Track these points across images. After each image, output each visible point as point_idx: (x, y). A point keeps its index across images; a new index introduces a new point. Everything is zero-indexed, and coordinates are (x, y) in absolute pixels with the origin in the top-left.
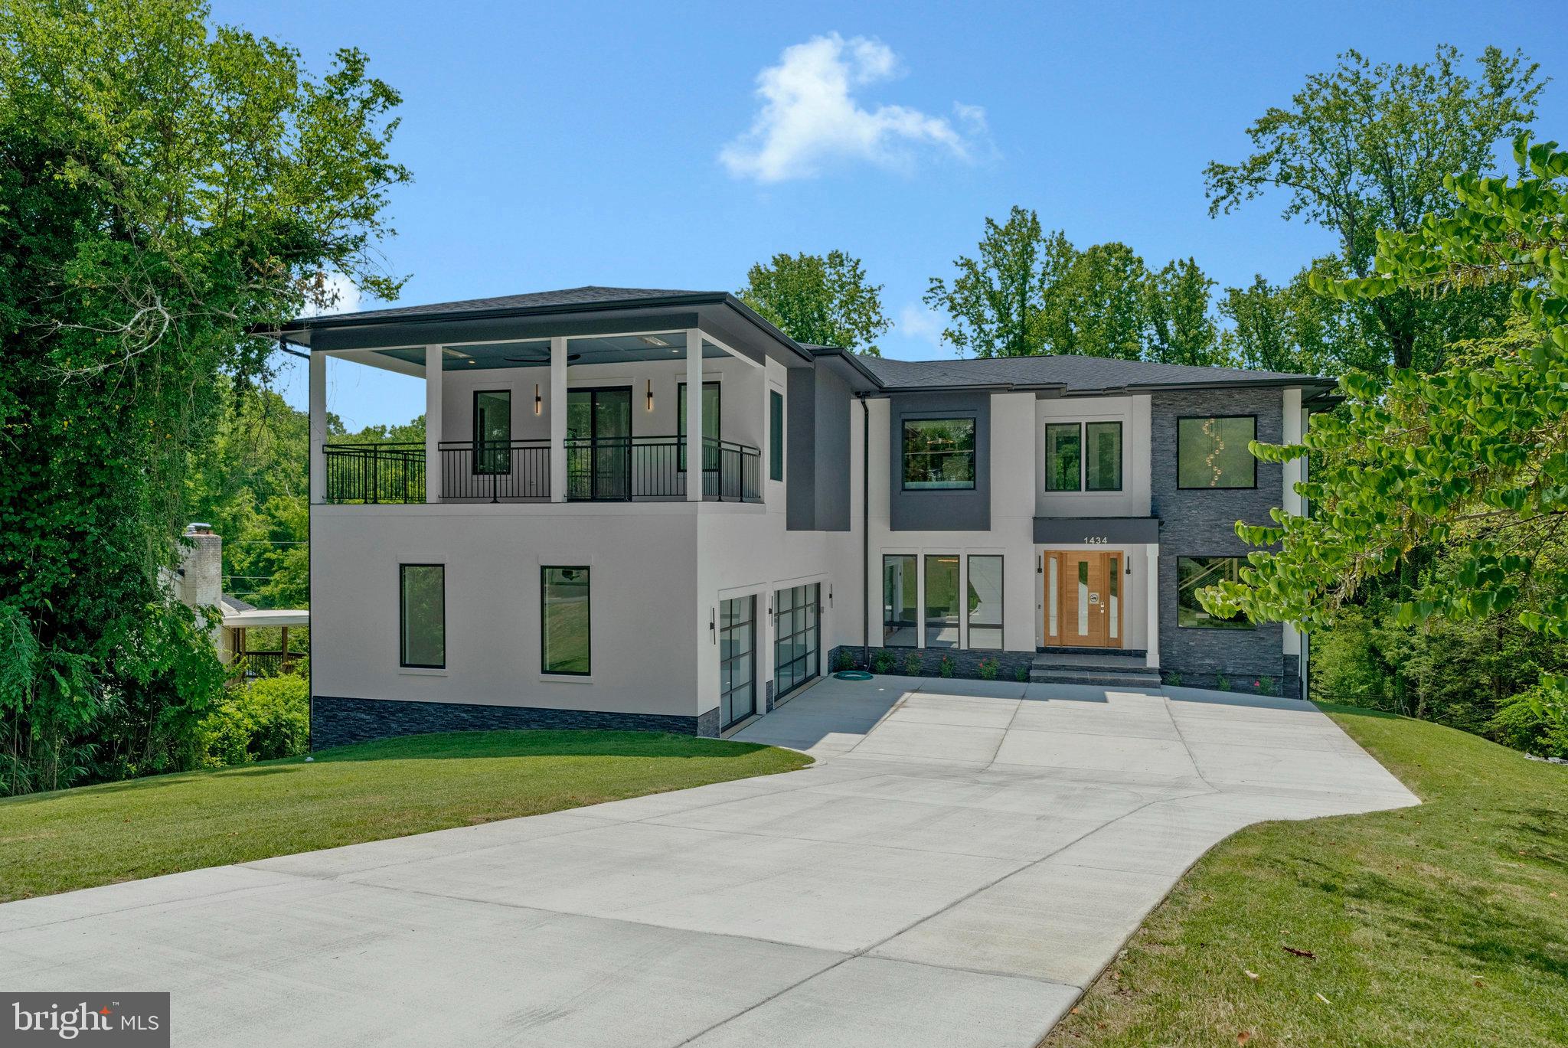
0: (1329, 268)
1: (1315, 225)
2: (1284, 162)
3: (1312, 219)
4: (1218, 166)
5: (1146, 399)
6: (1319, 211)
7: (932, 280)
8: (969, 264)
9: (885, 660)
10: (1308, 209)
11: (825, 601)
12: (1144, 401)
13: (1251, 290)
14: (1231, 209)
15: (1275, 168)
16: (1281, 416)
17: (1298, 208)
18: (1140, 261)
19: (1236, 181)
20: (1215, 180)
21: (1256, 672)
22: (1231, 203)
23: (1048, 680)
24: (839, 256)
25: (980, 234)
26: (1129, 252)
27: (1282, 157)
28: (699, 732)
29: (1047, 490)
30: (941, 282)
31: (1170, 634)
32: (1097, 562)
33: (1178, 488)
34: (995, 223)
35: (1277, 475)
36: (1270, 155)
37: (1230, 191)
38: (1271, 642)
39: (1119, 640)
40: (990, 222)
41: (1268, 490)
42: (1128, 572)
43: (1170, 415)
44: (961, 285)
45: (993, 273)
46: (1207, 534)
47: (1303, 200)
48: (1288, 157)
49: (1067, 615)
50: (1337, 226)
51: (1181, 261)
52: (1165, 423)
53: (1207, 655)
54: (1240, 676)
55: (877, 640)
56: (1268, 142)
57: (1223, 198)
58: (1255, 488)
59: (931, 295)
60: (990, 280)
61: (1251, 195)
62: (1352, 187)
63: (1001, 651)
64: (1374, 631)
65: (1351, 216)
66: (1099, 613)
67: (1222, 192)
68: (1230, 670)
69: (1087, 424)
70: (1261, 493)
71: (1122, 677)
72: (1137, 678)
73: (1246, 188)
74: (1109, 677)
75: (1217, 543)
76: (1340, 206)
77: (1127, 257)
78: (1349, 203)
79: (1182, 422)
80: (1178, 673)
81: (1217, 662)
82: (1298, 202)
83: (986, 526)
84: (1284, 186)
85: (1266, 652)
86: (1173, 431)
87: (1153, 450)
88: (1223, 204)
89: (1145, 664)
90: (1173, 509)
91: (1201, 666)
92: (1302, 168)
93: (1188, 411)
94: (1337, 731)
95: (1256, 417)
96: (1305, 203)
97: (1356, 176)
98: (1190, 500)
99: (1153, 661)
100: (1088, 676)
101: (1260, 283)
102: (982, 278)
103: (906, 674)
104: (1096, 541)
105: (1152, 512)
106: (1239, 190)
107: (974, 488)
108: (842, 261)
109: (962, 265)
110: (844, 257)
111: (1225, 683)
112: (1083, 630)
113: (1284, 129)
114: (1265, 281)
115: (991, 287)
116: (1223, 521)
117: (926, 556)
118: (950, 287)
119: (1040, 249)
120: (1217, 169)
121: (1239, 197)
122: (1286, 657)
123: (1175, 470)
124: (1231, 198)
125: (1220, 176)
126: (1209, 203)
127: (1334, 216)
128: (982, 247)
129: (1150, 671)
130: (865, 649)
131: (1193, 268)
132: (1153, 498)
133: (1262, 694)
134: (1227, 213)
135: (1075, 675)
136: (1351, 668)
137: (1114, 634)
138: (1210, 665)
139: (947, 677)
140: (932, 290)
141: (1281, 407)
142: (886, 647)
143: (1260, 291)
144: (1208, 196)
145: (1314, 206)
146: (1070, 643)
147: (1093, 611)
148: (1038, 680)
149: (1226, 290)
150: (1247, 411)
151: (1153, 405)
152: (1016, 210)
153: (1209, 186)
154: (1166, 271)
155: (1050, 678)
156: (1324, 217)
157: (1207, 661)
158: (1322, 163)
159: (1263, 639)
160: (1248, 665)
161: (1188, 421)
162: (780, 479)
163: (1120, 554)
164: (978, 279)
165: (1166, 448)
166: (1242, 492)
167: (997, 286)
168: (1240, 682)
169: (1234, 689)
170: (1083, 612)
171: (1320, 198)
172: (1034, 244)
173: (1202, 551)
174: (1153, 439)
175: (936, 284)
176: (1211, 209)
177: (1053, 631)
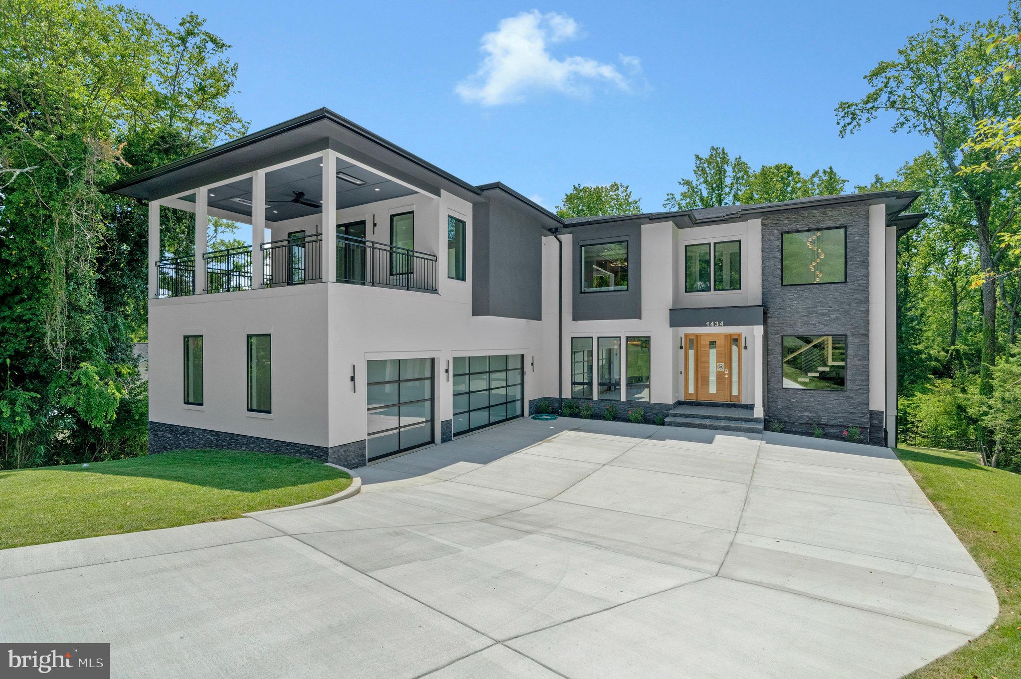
0: (927, 161)
1: (915, 133)
2: (891, 93)
3: (913, 130)
4: (845, 104)
5: (758, 222)
6: (918, 123)
7: (668, 195)
8: (687, 183)
9: (571, 407)
10: (910, 124)
11: (528, 368)
12: (756, 224)
13: (872, 185)
14: (854, 131)
15: (884, 97)
16: (868, 225)
17: (903, 124)
18: (798, 174)
19: (857, 112)
20: (843, 113)
21: (845, 424)
22: (855, 126)
23: (678, 425)
24: (616, 185)
25: (692, 164)
26: (791, 168)
27: (890, 90)
28: (329, 459)
29: (686, 291)
30: (673, 195)
31: (776, 393)
32: (723, 342)
33: (782, 285)
34: (700, 157)
35: (864, 271)
36: (881, 90)
37: (853, 119)
38: (859, 400)
39: (738, 397)
40: (697, 157)
41: (856, 284)
42: (746, 348)
43: (776, 231)
44: (684, 195)
45: (703, 187)
46: (806, 319)
47: (906, 118)
48: (894, 89)
49: (702, 379)
50: (931, 132)
51: (824, 170)
52: (772, 238)
53: (806, 410)
54: (833, 426)
55: (567, 394)
56: (879, 82)
57: (849, 124)
58: (846, 282)
59: (667, 202)
60: (700, 190)
61: (868, 120)
62: (942, 104)
63: (649, 403)
64: (960, 395)
65: (941, 124)
66: (724, 377)
67: (848, 120)
68: (824, 421)
69: (715, 244)
70: (850, 286)
71: (733, 424)
72: (744, 425)
73: (865, 115)
74: (723, 423)
75: (814, 325)
76: (934, 118)
77: (790, 172)
78: (940, 115)
79: (785, 236)
80: (780, 422)
81: (813, 414)
82: (902, 120)
83: (638, 316)
84: (892, 111)
85: (855, 408)
86: (778, 243)
87: (763, 257)
88: (849, 128)
89: (753, 415)
90: (778, 301)
91: (800, 417)
92: (905, 97)
93: (789, 228)
94: (909, 480)
95: (845, 227)
96: (907, 121)
97: (946, 97)
98: (791, 293)
99: (759, 412)
100: (707, 422)
101: (878, 179)
102: (696, 190)
103: (581, 417)
104: (715, 324)
105: (763, 303)
106: (859, 117)
107: (627, 290)
108: (618, 187)
109: (683, 184)
110: (619, 185)
111: (818, 431)
112: (713, 389)
113: (893, 73)
114: (882, 178)
115: (701, 194)
116: (819, 308)
117: (599, 338)
118: (678, 197)
119: (729, 170)
120: (844, 106)
121: (860, 122)
122: (872, 413)
123: (779, 272)
124: (854, 123)
125: (846, 110)
126: (839, 128)
127: (929, 126)
128: (695, 172)
129: (756, 421)
130: (561, 400)
131: (831, 173)
132: (763, 293)
133: (849, 441)
134: (852, 133)
135: (698, 421)
136: (943, 419)
137: (735, 392)
138: (808, 417)
139: (609, 420)
140: (668, 200)
141: (867, 218)
142: (573, 398)
143: (878, 185)
144: (838, 124)
145: (914, 121)
146: (703, 398)
147: (720, 377)
148: (670, 424)
149: (855, 188)
150: (838, 224)
151: (763, 225)
152: (713, 148)
153: (839, 118)
154: (813, 176)
155: (679, 423)
156: (922, 127)
157: (806, 414)
158: (919, 90)
159: (852, 398)
160: (840, 417)
161: (790, 235)
162: (464, 279)
163: (739, 335)
164: (693, 191)
165: (773, 256)
166: (834, 285)
167: (705, 194)
168: (833, 431)
169: (826, 436)
170: (713, 379)
171: (918, 115)
172: (725, 166)
173: (803, 331)
174: (763, 250)
175: (670, 196)
176: (841, 132)
177: (691, 390)
